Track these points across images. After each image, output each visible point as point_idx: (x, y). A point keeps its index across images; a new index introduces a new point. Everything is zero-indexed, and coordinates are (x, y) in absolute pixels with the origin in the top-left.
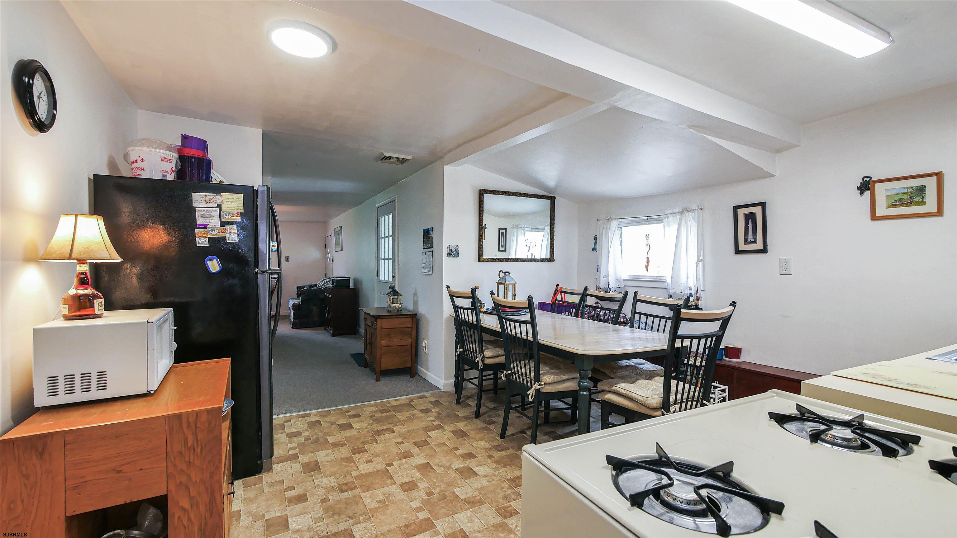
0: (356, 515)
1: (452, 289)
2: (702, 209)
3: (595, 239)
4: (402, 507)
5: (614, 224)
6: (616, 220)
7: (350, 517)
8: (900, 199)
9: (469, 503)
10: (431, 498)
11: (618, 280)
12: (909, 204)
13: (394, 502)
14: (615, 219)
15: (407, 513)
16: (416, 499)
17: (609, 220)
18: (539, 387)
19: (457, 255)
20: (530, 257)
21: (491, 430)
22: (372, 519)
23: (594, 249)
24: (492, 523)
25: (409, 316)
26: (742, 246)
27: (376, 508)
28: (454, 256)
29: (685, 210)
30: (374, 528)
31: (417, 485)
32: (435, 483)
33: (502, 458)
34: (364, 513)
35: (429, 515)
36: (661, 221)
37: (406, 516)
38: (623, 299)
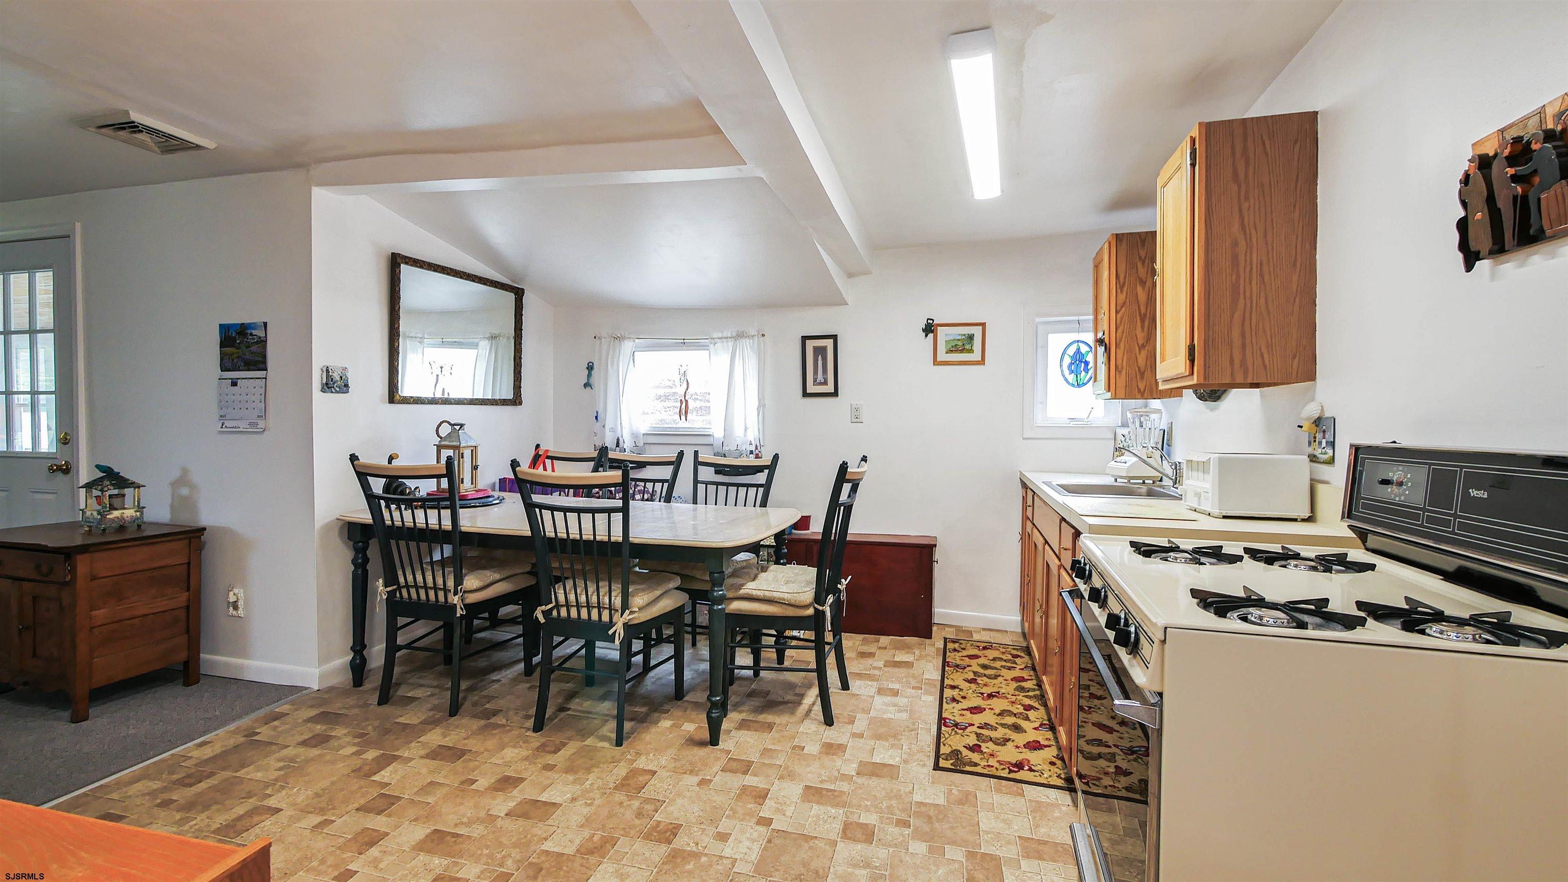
1: (363, 460)
2: (763, 335)
3: (590, 369)
5: (628, 346)
6: (632, 339)
8: (956, 345)
9: (591, 852)
11: (635, 435)
12: (962, 351)
14: (630, 338)
17: (619, 339)
18: (631, 617)
19: (345, 388)
20: (439, 395)
21: (504, 726)
23: (587, 385)
24: (658, 860)
25: (183, 536)
26: (811, 389)
28: (338, 390)
29: (740, 336)
32: (490, 856)
33: (571, 759)
36: (704, 347)
38: (677, 463)
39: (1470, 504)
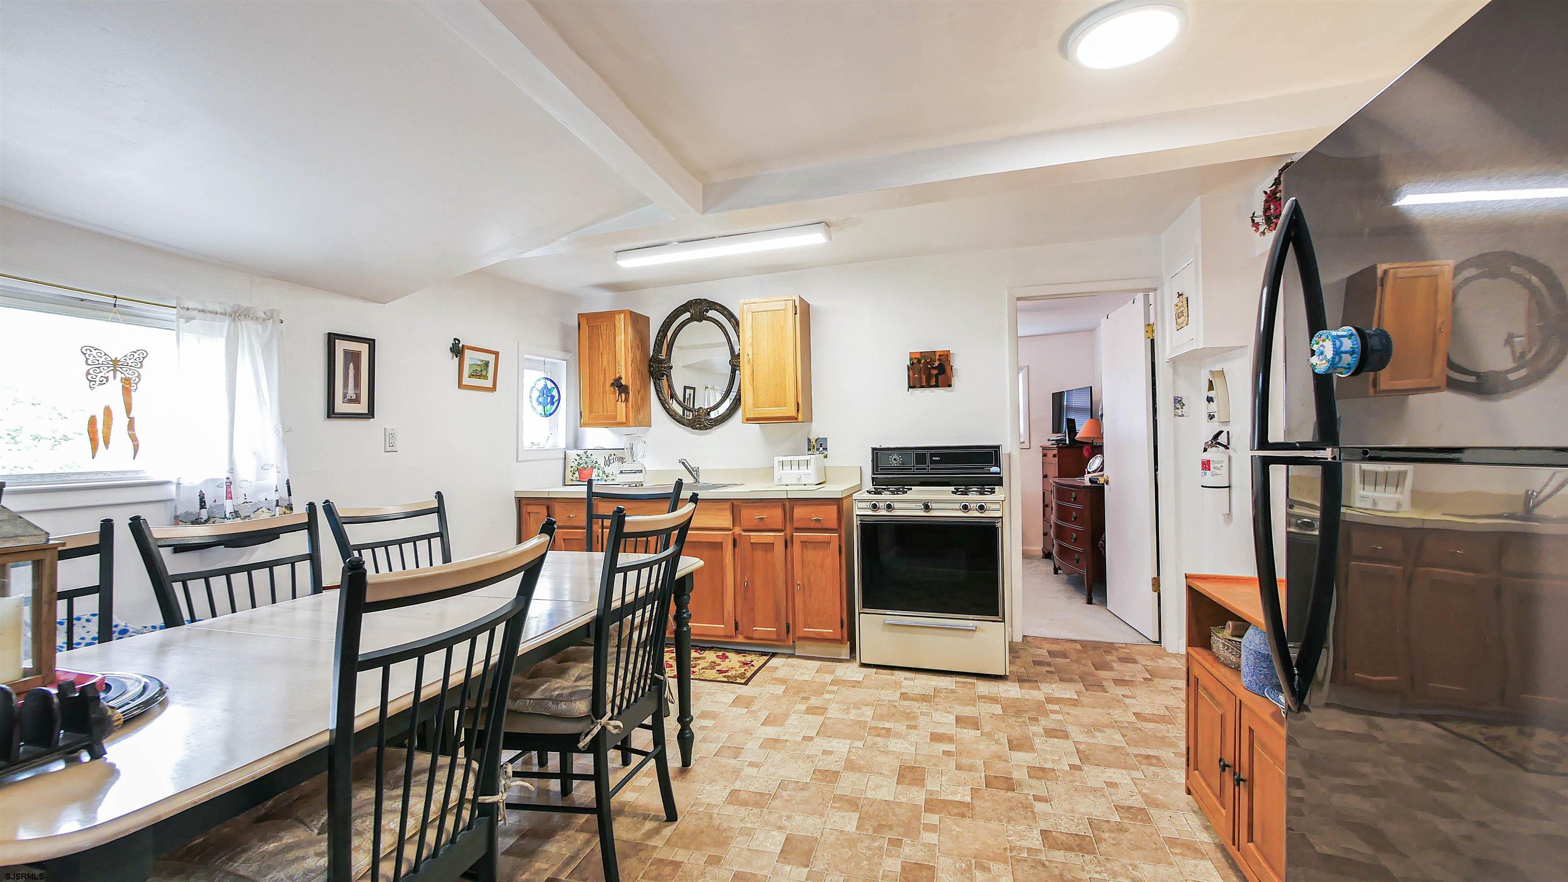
0: (1033, 865)
2: (281, 323)
4: (953, 843)
7: (1044, 865)
8: (476, 370)
10: (899, 834)
12: (480, 377)
13: (962, 856)
15: (952, 831)
16: (924, 844)
22: (1008, 847)
27: (994, 860)
29: (244, 315)
30: (1010, 832)
31: (903, 868)
34: (1018, 861)
35: (923, 815)
37: (955, 827)
38: (311, 526)
39: (933, 462)
